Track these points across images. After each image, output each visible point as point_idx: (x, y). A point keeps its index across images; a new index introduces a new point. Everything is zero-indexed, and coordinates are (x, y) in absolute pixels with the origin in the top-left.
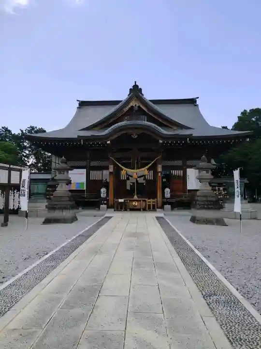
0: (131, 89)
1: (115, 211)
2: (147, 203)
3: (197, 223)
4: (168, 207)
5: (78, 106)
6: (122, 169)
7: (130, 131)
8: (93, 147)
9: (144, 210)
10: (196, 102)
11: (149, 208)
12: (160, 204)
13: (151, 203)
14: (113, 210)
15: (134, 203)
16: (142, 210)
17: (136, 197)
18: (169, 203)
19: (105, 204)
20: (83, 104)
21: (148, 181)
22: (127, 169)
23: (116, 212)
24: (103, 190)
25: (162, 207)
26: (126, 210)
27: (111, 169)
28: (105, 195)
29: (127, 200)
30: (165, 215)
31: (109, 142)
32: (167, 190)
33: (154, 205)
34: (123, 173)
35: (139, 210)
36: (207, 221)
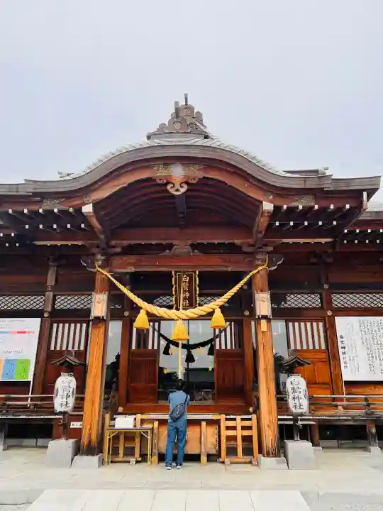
1: (102, 463)
2: (225, 433)
4: (297, 447)
7: (161, 173)
9: (213, 458)
11: (232, 451)
13: (239, 433)
14: (95, 459)
16: (204, 458)
18: (304, 434)
21: (221, 356)
24: (65, 383)
27: (100, 308)
28: (71, 401)
29: (152, 421)
31: (88, 209)
33: (247, 441)
35: (194, 459)
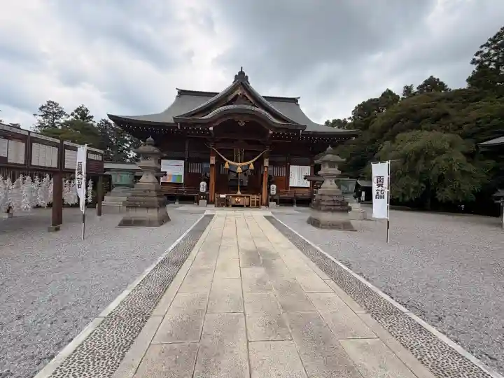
0: (236, 76)
1: (215, 207)
2: (251, 200)
3: (322, 228)
4: (272, 204)
5: (177, 94)
6: (225, 162)
7: (236, 118)
8: (192, 134)
9: (248, 206)
10: (297, 101)
11: (253, 205)
12: (264, 201)
13: (256, 200)
14: (213, 206)
15: (237, 199)
16: (245, 206)
17: (239, 193)
18: (274, 201)
19: (206, 199)
20: (182, 93)
22: (230, 162)
23: (218, 208)
24: (203, 184)
25: (267, 205)
26: (227, 206)
27: (213, 161)
28: (205, 190)
29: (229, 196)
30: (272, 213)
31: (211, 129)
32: (274, 187)
33: (258, 202)
34: (227, 166)
35: (242, 206)
36: (333, 225)
